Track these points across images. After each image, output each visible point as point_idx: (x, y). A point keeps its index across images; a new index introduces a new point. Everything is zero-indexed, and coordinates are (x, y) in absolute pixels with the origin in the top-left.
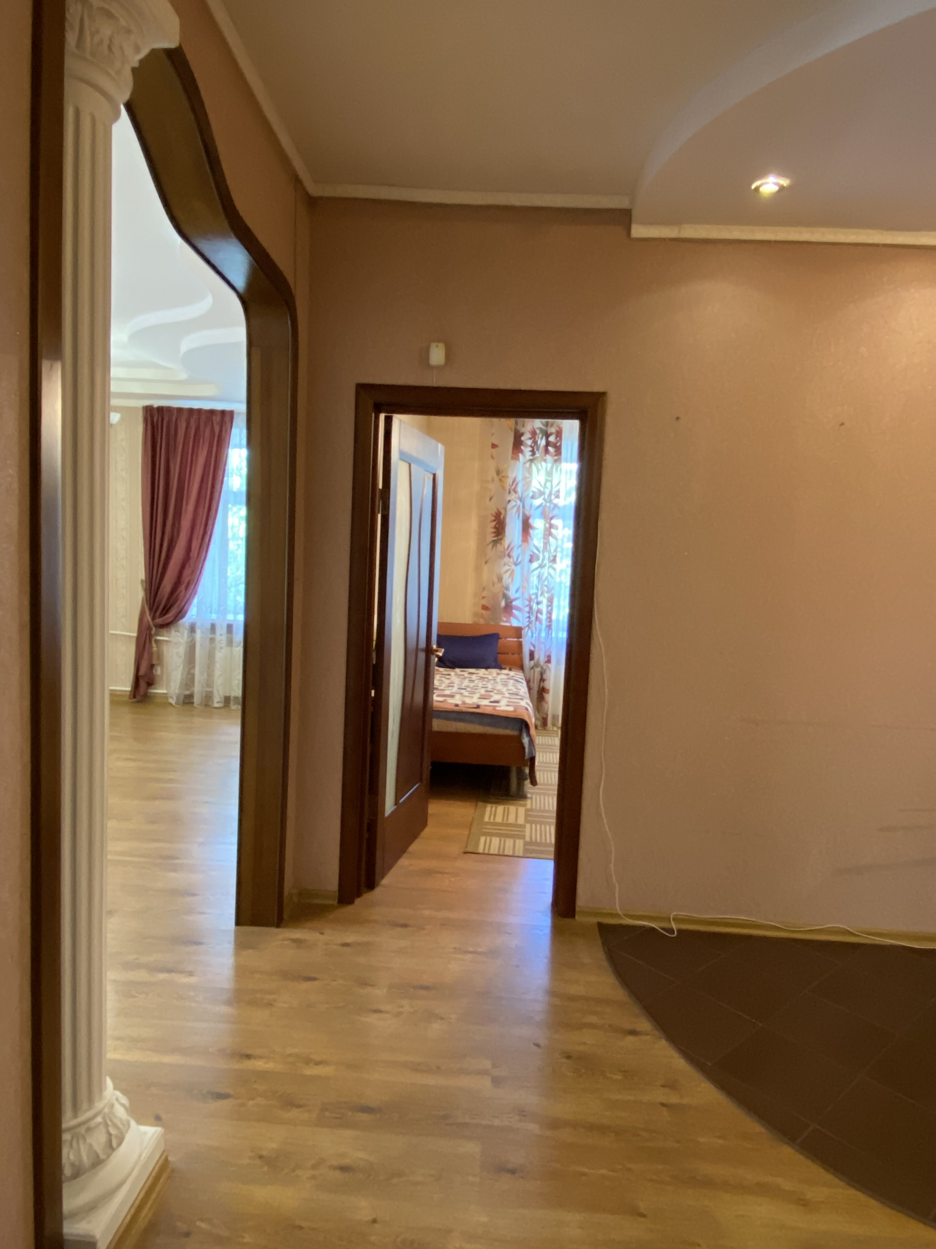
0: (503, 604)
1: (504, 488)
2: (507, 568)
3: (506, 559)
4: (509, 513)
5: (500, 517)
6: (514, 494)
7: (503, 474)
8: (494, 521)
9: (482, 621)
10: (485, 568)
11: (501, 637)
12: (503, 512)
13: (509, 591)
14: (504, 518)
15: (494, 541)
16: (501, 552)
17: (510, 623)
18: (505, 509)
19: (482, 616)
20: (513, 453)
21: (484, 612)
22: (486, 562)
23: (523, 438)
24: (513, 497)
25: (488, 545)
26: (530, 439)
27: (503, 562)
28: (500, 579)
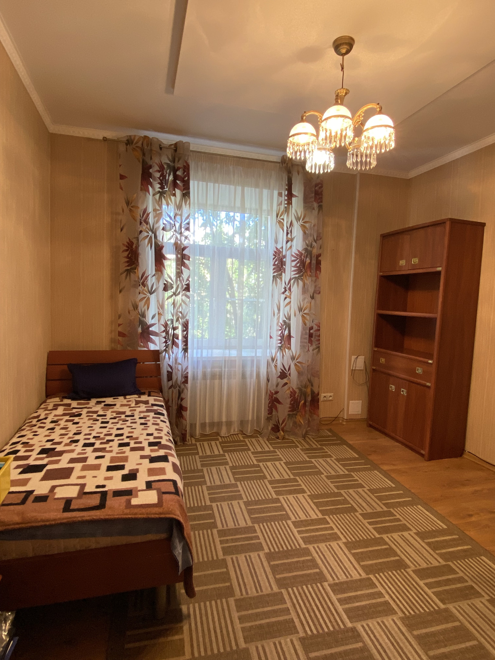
0: (140, 330)
1: (135, 219)
2: (142, 296)
3: (141, 288)
4: (141, 243)
5: (132, 247)
6: (145, 224)
7: (133, 204)
8: (127, 250)
9: (119, 347)
10: (120, 296)
11: (138, 361)
12: (135, 241)
13: (145, 317)
14: (137, 247)
15: (127, 270)
16: (135, 281)
17: (148, 348)
18: (137, 239)
19: (119, 342)
20: (142, 184)
21: (120, 338)
22: (120, 292)
23: (151, 171)
24: (144, 228)
25: (121, 274)
26: (159, 171)
27: (137, 291)
28: (136, 307)
